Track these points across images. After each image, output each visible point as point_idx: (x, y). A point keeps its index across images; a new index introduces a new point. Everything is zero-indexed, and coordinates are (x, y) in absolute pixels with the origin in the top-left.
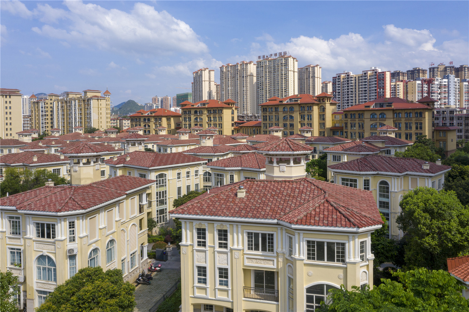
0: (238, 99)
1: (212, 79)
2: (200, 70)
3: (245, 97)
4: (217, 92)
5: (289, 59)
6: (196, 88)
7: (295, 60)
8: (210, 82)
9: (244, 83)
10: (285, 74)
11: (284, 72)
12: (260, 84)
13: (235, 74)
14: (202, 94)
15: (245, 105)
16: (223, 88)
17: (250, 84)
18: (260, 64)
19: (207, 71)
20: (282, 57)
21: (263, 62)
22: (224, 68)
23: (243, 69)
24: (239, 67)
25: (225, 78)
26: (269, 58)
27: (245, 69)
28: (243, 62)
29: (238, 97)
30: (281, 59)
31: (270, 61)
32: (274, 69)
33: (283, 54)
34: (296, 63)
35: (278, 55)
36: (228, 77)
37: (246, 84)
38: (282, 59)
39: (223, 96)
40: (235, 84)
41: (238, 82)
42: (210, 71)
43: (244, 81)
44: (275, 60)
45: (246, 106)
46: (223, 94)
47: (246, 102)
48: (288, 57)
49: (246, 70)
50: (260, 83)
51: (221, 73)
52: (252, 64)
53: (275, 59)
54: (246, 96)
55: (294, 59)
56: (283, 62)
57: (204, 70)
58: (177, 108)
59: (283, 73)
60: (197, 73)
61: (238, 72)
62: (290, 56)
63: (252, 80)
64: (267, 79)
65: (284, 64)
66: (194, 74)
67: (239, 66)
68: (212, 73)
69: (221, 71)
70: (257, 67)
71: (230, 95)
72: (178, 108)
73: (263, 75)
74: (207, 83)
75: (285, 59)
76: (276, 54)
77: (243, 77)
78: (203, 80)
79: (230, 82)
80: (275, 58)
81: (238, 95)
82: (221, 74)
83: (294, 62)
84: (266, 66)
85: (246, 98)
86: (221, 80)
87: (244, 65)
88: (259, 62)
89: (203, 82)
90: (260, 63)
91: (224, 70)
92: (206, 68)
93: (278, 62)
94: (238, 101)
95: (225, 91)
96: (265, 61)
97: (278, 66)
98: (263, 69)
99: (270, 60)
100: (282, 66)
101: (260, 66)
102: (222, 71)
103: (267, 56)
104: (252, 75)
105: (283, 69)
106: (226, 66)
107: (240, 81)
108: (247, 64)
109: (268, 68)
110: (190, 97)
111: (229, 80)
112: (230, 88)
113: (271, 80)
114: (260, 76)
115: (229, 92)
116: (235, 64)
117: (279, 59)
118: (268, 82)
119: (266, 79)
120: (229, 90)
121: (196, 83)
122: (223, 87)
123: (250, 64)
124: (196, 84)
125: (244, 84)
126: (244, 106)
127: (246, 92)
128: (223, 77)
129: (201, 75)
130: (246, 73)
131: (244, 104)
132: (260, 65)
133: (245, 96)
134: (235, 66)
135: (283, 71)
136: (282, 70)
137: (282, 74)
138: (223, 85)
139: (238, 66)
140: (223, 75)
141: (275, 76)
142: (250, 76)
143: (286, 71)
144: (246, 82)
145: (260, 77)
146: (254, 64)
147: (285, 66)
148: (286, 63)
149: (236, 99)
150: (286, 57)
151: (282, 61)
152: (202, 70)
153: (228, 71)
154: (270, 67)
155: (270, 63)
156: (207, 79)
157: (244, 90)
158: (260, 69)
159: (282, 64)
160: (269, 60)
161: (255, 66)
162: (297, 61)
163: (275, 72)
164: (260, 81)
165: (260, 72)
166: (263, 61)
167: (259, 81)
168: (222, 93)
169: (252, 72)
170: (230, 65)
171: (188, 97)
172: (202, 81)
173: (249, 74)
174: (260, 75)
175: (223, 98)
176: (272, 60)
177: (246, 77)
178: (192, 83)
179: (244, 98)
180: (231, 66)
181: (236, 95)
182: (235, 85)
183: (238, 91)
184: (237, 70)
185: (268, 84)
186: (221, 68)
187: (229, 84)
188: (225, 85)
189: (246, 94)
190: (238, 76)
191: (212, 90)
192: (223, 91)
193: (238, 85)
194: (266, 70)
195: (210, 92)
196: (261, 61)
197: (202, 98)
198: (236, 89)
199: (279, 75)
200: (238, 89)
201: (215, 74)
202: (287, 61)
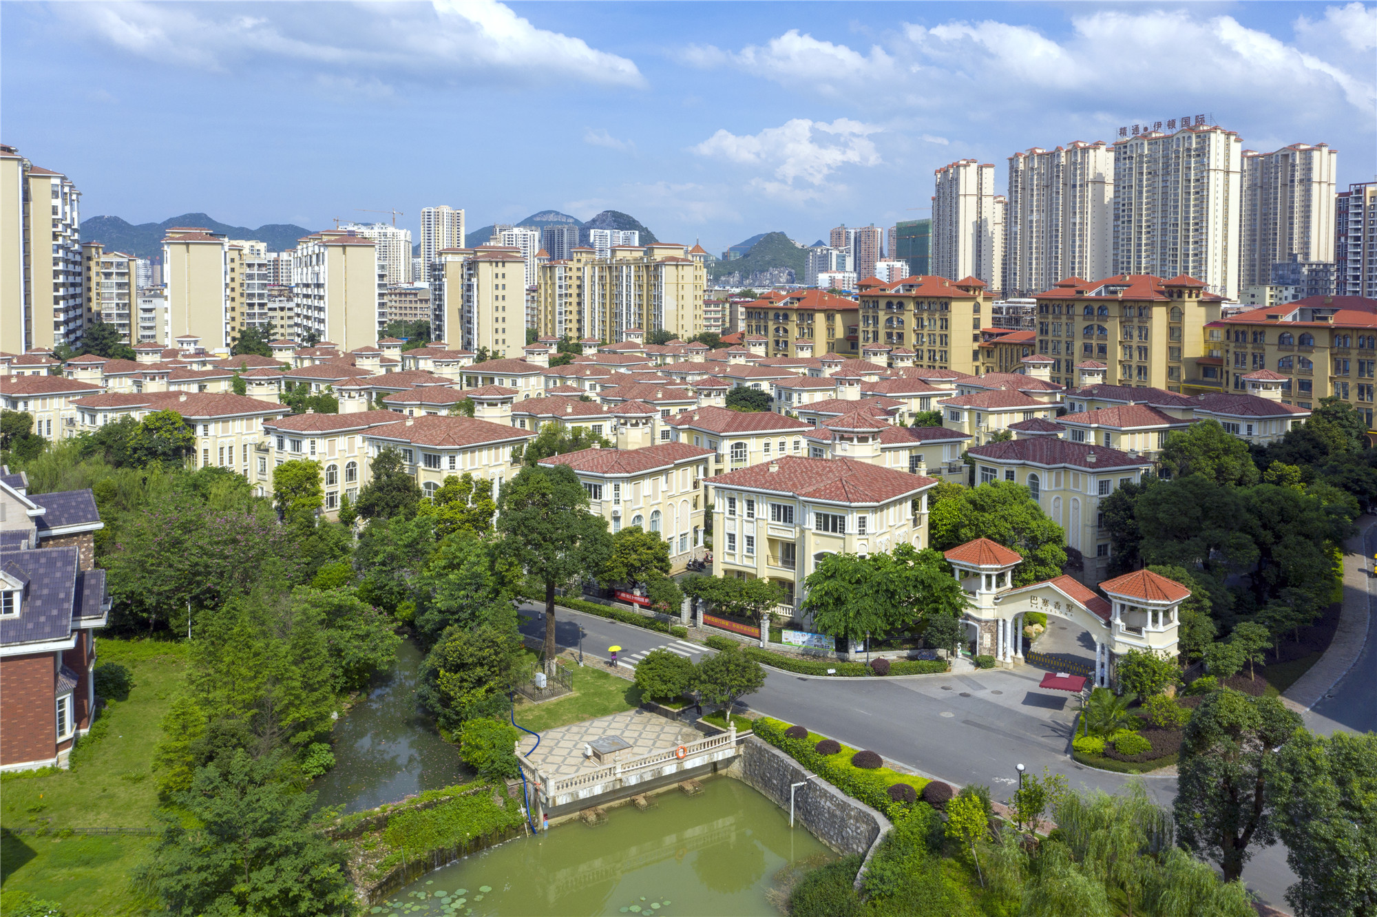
0: (1057, 247)
1: (988, 188)
2: (952, 166)
3: (1077, 244)
5: (1213, 135)
6: (941, 213)
7: (1233, 138)
8: (981, 199)
9: (1075, 203)
10: (1198, 180)
11: (1196, 175)
12: (1121, 208)
13: (1052, 178)
14: (957, 232)
15: (1077, 266)
16: (1016, 217)
17: (1093, 206)
18: (1123, 150)
19: (974, 167)
20: (1191, 130)
21: (1131, 145)
22: (1021, 160)
23: (1075, 163)
24: (1063, 160)
25: (1023, 189)
26: (1151, 133)
27: (1081, 163)
28: (1075, 145)
29: (1057, 241)
30: (1187, 135)
31: (1154, 142)
32: (1166, 165)
33: (1193, 123)
34: (1236, 149)
35: (1178, 124)
36: (1032, 185)
37: (1082, 208)
38: (1190, 137)
39: (1016, 238)
40: (1051, 205)
41: (1058, 199)
42: (980, 168)
43: (1075, 196)
44: (1167, 140)
45: (1080, 268)
46: (1016, 234)
47: (1081, 257)
48: (1210, 131)
49: (1083, 168)
50: (1124, 205)
51: (1011, 173)
52: (1103, 148)
53: (1168, 137)
54: (1082, 240)
55: (1228, 135)
56: (1194, 146)
57: (965, 166)
58: (895, 263)
59: (1193, 178)
60: (946, 171)
61: (1058, 172)
62: (1216, 128)
63: (1099, 196)
64: (1145, 194)
65: (1196, 150)
66: (939, 176)
67: (1063, 154)
68: (988, 173)
69: (1011, 167)
70: (1117, 160)
71: (1034, 235)
73: (1130, 180)
74: (972, 201)
75: (1198, 137)
76: (1174, 121)
77: (1074, 186)
78: (962, 192)
79: (1037, 200)
80: (1169, 132)
81: (1057, 236)
82: (1011, 178)
83: (1228, 146)
84: (1141, 156)
85: (1080, 246)
86: (1010, 193)
87: (1078, 152)
88: (1121, 144)
89: (962, 199)
90: (1125, 147)
91: (1021, 166)
92: (970, 159)
93: (1178, 146)
94: (1057, 253)
95: (1023, 224)
96: (1139, 142)
97: (1178, 158)
98: (1131, 163)
99: (1156, 138)
100: (1190, 156)
101: (1123, 156)
102: (1013, 170)
103: (1146, 129)
104: (1099, 181)
105: (1193, 165)
106: (1027, 154)
107: (1064, 198)
108: (1085, 150)
109: (1149, 162)
111: (1032, 195)
112: (1035, 217)
113: (1156, 197)
114: (1122, 185)
115: (1031, 227)
116: (1053, 150)
117: (1181, 136)
118: (1145, 200)
119: (1141, 192)
120: (1031, 222)
121: (942, 200)
122: (1016, 212)
123: (1095, 149)
124: (941, 204)
125: (1074, 207)
126: (1073, 268)
127: (1081, 230)
128: (1017, 186)
129: (956, 180)
130: (1082, 174)
131: (1073, 263)
132: (1125, 153)
133: (1077, 238)
134: (1053, 155)
135: (1193, 172)
136: (1190, 168)
137: (1190, 181)
138: (1016, 207)
139: (1059, 155)
140: (1017, 181)
141: (1169, 184)
142: (1094, 182)
143: (1202, 172)
144: (1082, 202)
145: (1124, 188)
146: (1108, 150)
147: (1198, 155)
148: (1202, 148)
149: (1051, 247)
150: (1204, 131)
151: (1191, 143)
152: (958, 166)
153: (1032, 169)
154: (1153, 160)
155: (1153, 147)
156: (972, 189)
157: (1075, 224)
158: (1125, 164)
159: (1189, 150)
160: (1152, 139)
161: (1112, 155)
162: (1238, 140)
163: (1167, 173)
164: (1124, 199)
165: (1123, 173)
166: (1134, 143)
167: (1121, 199)
168: (1013, 229)
169: (1100, 169)
170: (1039, 151)
172: (958, 196)
173: (1091, 177)
174: (1124, 182)
175: (1016, 244)
176: (1159, 138)
177: (1081, 186)
178: (933, 199)
179: (1074, 246)
180: (1040, 155)
181: (1051, 237)
182: (1050, 209)
183: (1057, 225)
184: (1058, 166)
185: (1144, 207)
186: (1011, 160)
187: (1032, 206)
188: (1023, 208)
189: (1080, 235)
190: (1058, 182)
191: (986, 220)
192: (1016, 223)
193: (1057, 209)
194: (1141, 168)
195: (980, 227)
196: (1127, 141)
197: (957, 242)
198: (1051, 221)
199: (1178, 182)
200: (1057, 220)
201: (995, 175)
202: (1204, 142)
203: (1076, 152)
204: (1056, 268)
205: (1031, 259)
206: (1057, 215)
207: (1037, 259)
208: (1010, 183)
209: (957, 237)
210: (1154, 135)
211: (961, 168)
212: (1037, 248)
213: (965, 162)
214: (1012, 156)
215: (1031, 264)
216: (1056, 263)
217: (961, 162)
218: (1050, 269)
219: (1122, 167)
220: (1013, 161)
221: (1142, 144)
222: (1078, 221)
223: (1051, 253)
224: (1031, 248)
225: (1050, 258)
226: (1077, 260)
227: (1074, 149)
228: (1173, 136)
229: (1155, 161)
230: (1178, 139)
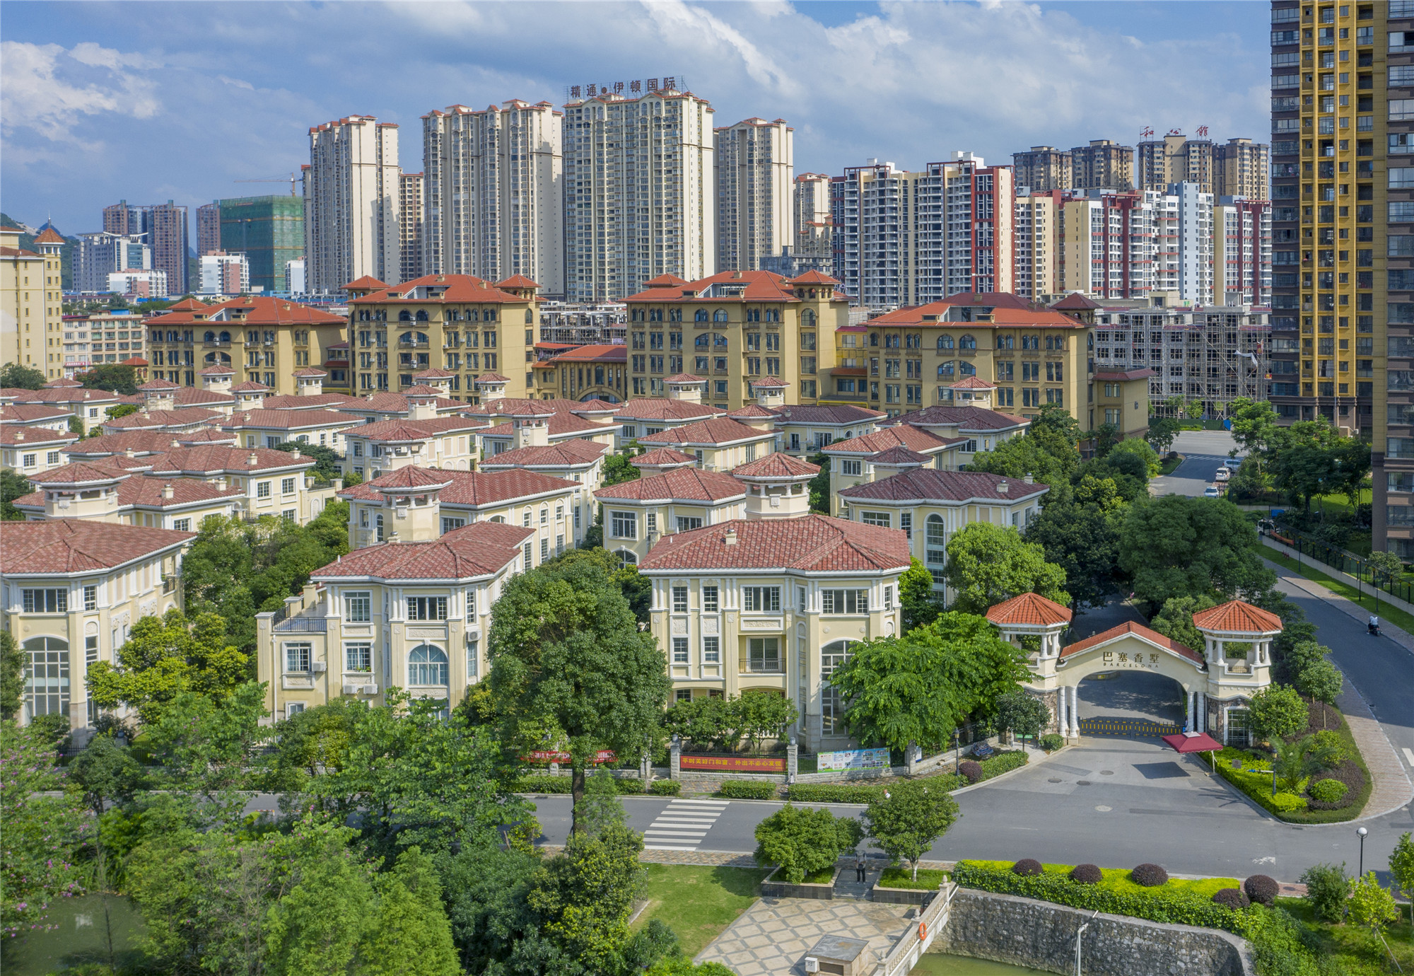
0: (494, 236)
1: (391, 156)
2: (340, 124)
3: (521, 232)
4: (404, 203)
5: (685, 103)
6: (321, 188)
7: (704, 107)
8: (381, 170)
9: (516, 179)
10: (669, 156)
11: (667, 149)
12: (577, 188)
13: (484, 146)
14: (350, 214)
15: (521, 260)
16: (436, 196)
17: (540, 184)
18: (576, 115)
19: (370, 127)
20: (659, 94)
21: (587, 109)
22: (441, 120)
23: (515, 128)
24: (498, 123)
25: (444, 159)
26: (610, 96)
27: (523, 129)
28: (514, 104)
29: (494, 229)
30: (654, 101)
31: (614, 107)
32: (631, 137)
33: (661, 86)
34: (708, 119)
35: (643, 87)
36: (457, 154)
37: (525, 185)
38: (658, 104)
39: (436, 224)
40: (484, 181)
41: (493, 173)
42: (380, 128)
43: (516, 171)
44: (631, 105)
45: (525, 264)
46: (436, 218)
47: (526, 249)
48: (681, 98)
49: (525, 135)
50: (580, 184)
51: (426, 137)
52: (549, 111)
53: (632, 102)
54: (526, 228)
55: (700, 103)
56: (664, 114)
57: (359, 125)
58: (230, 258)
59: (664, 153)
60: (328, 132)
61: (492, 138)
62: (688, 94)
63: (546, 170)
64: (606, 172)
65: (666, 119)
66: (315, 136)
67: (498, 116)
68: (391, 136)
69: (427, 130)
70: (567, 127)
71: (462, 220)
72: (235, 259)
73: (588, 153)
74: (370, 173)
75: (668, 104)
76: (638, 83)
77: (515, 158)
78: (355, 159)
79: (465, 175)
80: (632, 96)
81: (493, 222)
82: (426, 143)
83: (700, 115)
84: (600, 123)
85: (525, 235)
86: (426, 163)
87: (519, 115)
88: (574, 106)
89: (355, 169)
90: (579, 111)
91: (441, 129)
92: (364, 115)
93: (645, 113)
94: (494, 243)
95: (445, 206)
96: (597, 106)
97: (646, 127)
98: (588, 132)
99: (617, 103)
100: (659, 127)
101: (576, 122)
102: (429, 132)
103: (604, 90)
104: (545, 153)
105: (663, 138)
106: (449, 112)
107: (502, 173)
108: (527, 112)
109: (609, 131)
110: (282, 215)
111: (458, 168)
112: (462, 196)
113: (619, 175)
114: (577, 159)
115: (458, 209)
116: (484, 109)
117: (647, 101)
118: (606, 179)
119: (601, 169)
120: (457, 202)
121: (321, 170)
122: (436, 190)
123: (539, 111)
124: (321, 175)
125: (516, 185)
126: (517, 264)
127: (525, 214)
128: (436, 155)
129: (347, 143)
130: (525, 143)
131: (517, 257)
132: (580, 118)
133: (521, 225)
134: (484, 117)
135: (663, 146)
136: (660, 141)
137: (660, 156)
138: (436, 183)
139: (492, 117)
140: (435, 148)
141: (635, 159)
142: (540, 154)
143: (674, 147)
144: (525, 178)
145: (580, 162)
146: (555, 114)
147: (669, 126)
148: (674, 118)
149: (486, 237)
150: (674, 98)
151: (660, 111)
152: (349, 125)
153: (457, 133)
154: (614, 129)
155: (614, 113)
156: (370, 155)
157: (517, 206)
158: (579, 133)
159: (658, 119)
160: (613, 103)
161: (558, 120)
162: (709, 111)
163: (632, 146)
164: (580, 177)
165: (577, 144)
166: (590, 106)
167: (575, 177)
168: (432, 212)
169: (546, 138)
170: (464, 110)
171: (272, 215)
172: (349, 165)
173: (536, 147)
174: (580, 155)
175: (436, 231)
176: (621, 102)
177: (523, 157)
178: (305, 169)
179: (516, 236)
180: (467, 116)
181: (485, 223)
182: (482, 187)
183: (493, 208)
184: (492, 130)
185: (606, 187)
186: (426, 119)
187: (457, 182)
188: (444, 185)
189: (524, 221)
190: (493, 152)
191: (389, 199)
192: (436, 203)
193: (493, 187)
194: (601, 138)
195: (381, 207)
196: (581, 105)
197: (350, 228)
198: (485, 202)
199: (646, 157)
200: (493, 201)
201: (399, 138)
202: (676, 111)
203: (515, 115)
204: (494, 264)
205: (458, 251)
206: (493, 194)
207: (466, 251)
208: (425, 151)
209: (350, 221)
210: (613, 98)
211: (354, 128)
212: (466, 237)
213: (356, 119)
214: (426, 114)
215: (458, 258)
216: (494, 257)
217: (351, 119)
218: (486, 265)
219: (577, 136)
220: (429, 121)
221: (601, 108)
222: (521, 203)
223: (485, 244)
224: (458, 237)
225: (485, 250)
226: (521, 253)
227: (512, 111)
228: (637, 101)
229: (617, 130)
230: (645, 105)
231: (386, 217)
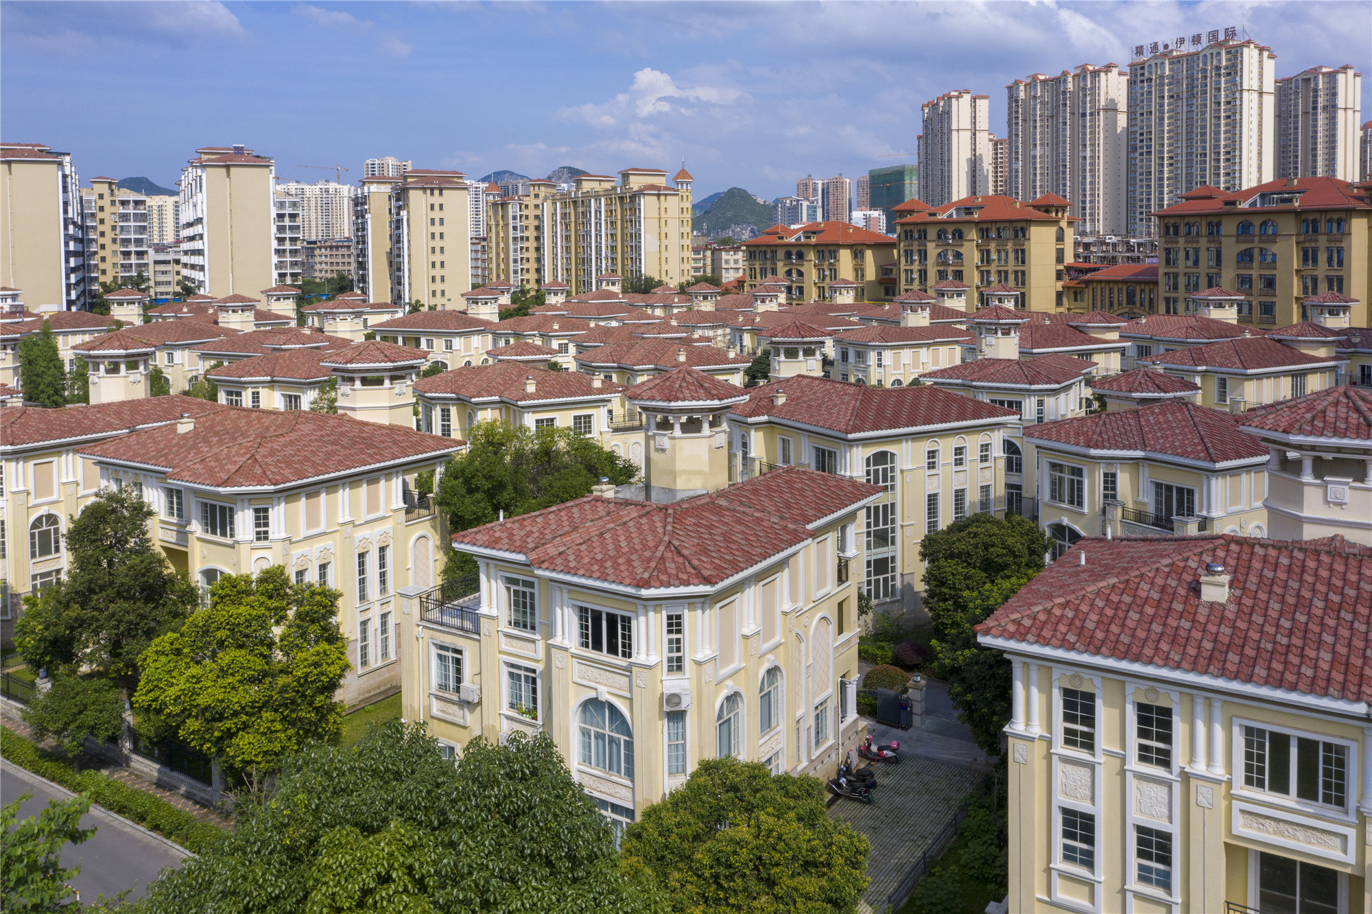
0: (1065, 185)
1: (983, 122)
2: (942, 99)
3: (1088, 180)
4: (996, 163)
5: (1245, 51)
6: (930, 152)
7: (1266, 54)
8: (975, 134)
9: (1084, 134)
10: (1229, 103)
11: (1227, 96)
12: (1139, 138)
13: (1057, 106)
14: (950, 171)
15: (1088, 205)
16: (1017, 153)
17: (1105, 137)
18: (1139, 72)
19: (967, 99)
20: (1220, 45)
21: (1150, 66)
22: (1022, 88)
23: (1084, 89)
24: (1070, 86)
25: (1024, 120)
26: (1172, 51)
27: (1091, 89)
28: (1084, 68)
29: (1065, 179)
30: (1215, 51)
31: (1176, 61)
32: (1191, 87)
33: (1221, 37)
34: (1269, 65)
35: (1204, 40)
36: (1034, 115)
37: (1093, 139)
38: (1219, 54)
39: (1017, 176)
40: (1057, 137)
41: (1065, 130)
42: (974, 99)
43: (1085, 127)
44: (1192, 57)
45: (1091, 208)
46: (1017, 171)
47: (1092, 195)
48: (1242, 46)
49: (1093, 94)
50: (1142, 134)
51: (1010, 103)
52: (1115, 71)
53: (1192, 55)
54: (1093, 176)
55: (1261, 50)
56: (1224, 63)
57: (957, 98)
58: (873, 212)
59: (1223, 100)
60: (934, 105)
61: (1065, 99)
62: (1248, 42)
63: (1112, 124)
64: (1166, 121)
65: (1227, 67)
66: (927, 111)
67: (1070, 79)
68: (983, 105)
69: (1010, 97)
70: (1131, 83)
71: (1038, 172)
72: (875, 214)
73: (1149, 106)
74: (966, 137)
75: (1228, 53)
76: (1199, 36)
77: (1084, 115)
78: (954, 126)
79: (1041, 133)
80: (1193, 49)
81: (1064, 173)
82: (1010, 108)
83: (1261, 62)
84: (1162, 77)
85: (1091, 183)
86: (1010, 125)
87: (1088, 76)
88: (1137, 64)
89: (954, 134)
90: (1143, 68)
91: (1022, 95)
92: (962, 89)
93: (1205, 63)
94: (1064, 191)
95: (1024, 161)
96: (1159, 62)
97: (1206, 77)
98: (1150, 86)
99: (1178, 57)
100: (1219, 75)
101: (1139, 78)
102: (1013, 99)
103: (1166, 46)
104: (1112, 109)
105: (1223, 86)
106: (1029, 81)
107: (1072, 129)
108: (1096, 74)
109: (1170, 84)
110: (912, 180)
111: (1035, 127)
112: (1038, 151)
113: (1179, 123)
114: (1139, 111)
115: (1035, 163)
116: (1058, 74)
117: (1208, 53)
118: (1166, 128)
119: (1162, 119)
120: (1035, 157)
121: (930, 137)
122: (1017, 147)
123: (1106, 72)
124: (930, 142)
125: (1084, 139)
126: (1084, 209)
127: (1092, 164)
128: (1017, 118)
129: (947, 114)
130: (1093, 101)
131: (1084, 202)
132: (1143, 75)
133: (1088, 174)
134: (1059, 81)
135: (1223, 93)
136: (1219, 89)
137: (1219, 103)
138: (1017, 141)
139: (1065, 81)
140: (1017, 112)
141: (1194, 108)
142: (1106, 110)
143: (1234, 93)
144: (1093, 133)
145: (1142, 114)
146: (1120, 74)
147: (1229, 74)
148: (1234, 66)
149: (1058, 185)
150: (1235, 46)
151: (1220, 61)
152: (949, 98)
153: (1035, 97)
154: (1174, 81)
155: (1175, 67)
156: (966, 123)
157: (1085, 158)
158: (1143, 88)
159: (1218, 68)
160: (1174, 58)
161: (1124, 79)
162: (1271, 56)
163: (1192, 95)
164: (1142, 128)
165: (1139, 98)
166: (1153, 62)
167: (1137, 128)
168: (1014, 166)
169: (1112, 95)
170: (1042, 77)
171: (904, 180)
172: (950, 131)
173: (1103, 103)
174: (1142, 108)
175: (1017, 183)
176: (1182, 56)
177: (1091, 114)
178: (919, 138)
179: (1084, 183)
180: (1044, 82)
181: (1057, 173)
182: (1056, 142)
183: (1064, 160)
184: (1064, 93)
185: (1166, 135)
186: (1010, 88)
187: (1035, 139)
188: (1024, 143)
189: (1091, 171)
190: (1065, 111)
191: (982, 158)
192: (1017, 159)
193: (1065, 142)
194: (1162, 91)
195: (974, 164)
196: (1144, 62)
197: (950, 182)
198: (1058, 155)
199: (1205, 105)
200: (1065, 154)
201: (990, 106)
202: (1236, 58)
203: (1085, 77)
206: (1065, 148)
208: (1010, 114)
210: (1176, 53)
211: (953, 100)
212: (1041, 187)
213: (956, 93)
214: (1011, 84)
217: (953, 94)
219: (1140, 91)
220: (1012, 89)
221: (1163, 63)
222: (1088, 155)
224: (1035, 187)
226: (1088, 199)
227: (1082, 73)
228: (1198, 53)
229: (1178, 82)
230: (1205, 56)
231: (978, 173)
